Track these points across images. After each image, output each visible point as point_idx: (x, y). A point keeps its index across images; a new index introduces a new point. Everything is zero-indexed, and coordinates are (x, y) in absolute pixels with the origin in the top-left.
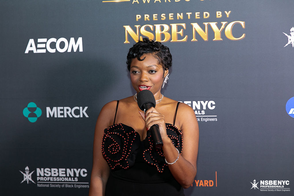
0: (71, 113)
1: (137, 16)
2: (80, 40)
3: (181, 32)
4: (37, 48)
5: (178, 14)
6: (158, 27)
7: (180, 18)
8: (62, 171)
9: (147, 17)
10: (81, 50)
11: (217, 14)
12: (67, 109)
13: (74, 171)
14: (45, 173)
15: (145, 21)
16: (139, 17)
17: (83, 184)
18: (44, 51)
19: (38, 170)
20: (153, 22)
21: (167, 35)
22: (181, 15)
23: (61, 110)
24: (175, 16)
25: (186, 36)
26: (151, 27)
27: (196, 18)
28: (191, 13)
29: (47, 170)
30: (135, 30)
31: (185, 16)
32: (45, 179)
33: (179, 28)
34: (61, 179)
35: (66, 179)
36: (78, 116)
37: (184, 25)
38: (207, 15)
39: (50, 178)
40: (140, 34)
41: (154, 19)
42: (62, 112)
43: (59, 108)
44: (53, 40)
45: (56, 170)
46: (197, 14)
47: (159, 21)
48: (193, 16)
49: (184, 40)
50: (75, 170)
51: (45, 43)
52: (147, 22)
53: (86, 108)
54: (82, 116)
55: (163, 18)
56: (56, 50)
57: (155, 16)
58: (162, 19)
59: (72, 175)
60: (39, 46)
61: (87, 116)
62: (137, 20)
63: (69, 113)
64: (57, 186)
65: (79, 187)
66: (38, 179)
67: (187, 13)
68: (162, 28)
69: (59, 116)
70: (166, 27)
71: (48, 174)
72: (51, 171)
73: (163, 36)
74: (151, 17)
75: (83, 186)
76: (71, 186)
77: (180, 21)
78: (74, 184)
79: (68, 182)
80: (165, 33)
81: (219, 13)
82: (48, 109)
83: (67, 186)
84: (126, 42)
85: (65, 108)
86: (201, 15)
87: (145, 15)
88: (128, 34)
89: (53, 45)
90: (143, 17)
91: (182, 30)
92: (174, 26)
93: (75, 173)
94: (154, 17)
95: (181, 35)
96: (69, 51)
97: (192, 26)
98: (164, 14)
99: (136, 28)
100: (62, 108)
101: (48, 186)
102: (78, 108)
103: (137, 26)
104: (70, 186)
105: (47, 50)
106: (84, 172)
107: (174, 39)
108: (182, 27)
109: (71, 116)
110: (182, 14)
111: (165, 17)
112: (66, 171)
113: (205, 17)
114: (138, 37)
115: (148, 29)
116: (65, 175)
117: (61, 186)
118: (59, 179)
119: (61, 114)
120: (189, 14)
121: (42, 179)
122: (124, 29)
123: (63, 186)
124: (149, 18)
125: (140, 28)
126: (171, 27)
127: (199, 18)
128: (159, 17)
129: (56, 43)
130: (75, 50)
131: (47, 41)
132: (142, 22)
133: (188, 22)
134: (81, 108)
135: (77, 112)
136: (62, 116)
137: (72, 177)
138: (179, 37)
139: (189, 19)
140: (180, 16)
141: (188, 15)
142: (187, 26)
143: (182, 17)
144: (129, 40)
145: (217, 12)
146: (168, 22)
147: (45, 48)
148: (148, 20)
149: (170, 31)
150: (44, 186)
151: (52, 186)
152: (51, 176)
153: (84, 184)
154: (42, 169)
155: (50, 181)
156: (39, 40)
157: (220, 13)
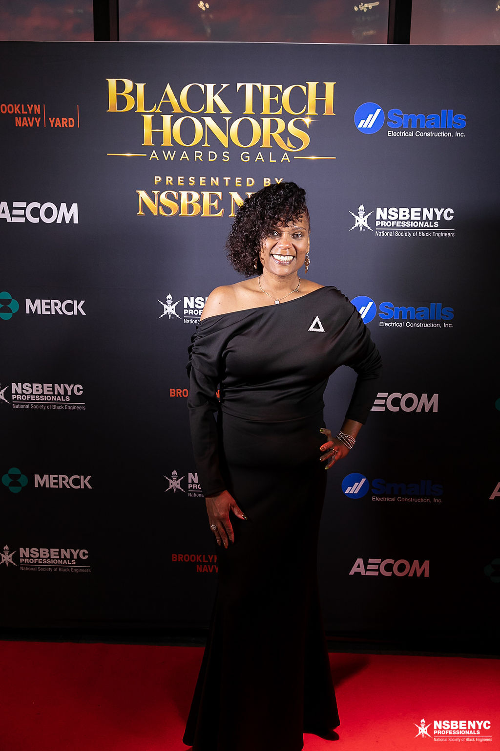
0: (61, 309)
1: (156, 177)
2: (75, 207)
3: (215, 204)
4: (12, 216)
5: (212, 179)
6: (184, 194)
7: (214, 183)
8: (47, 387)
9: (169, 180)
10: (76, 221)
11: (265, 182)
12: (55, 303)
13: (65, 388)
14: (24, 389)
15: (167, 185)
16: (158, 179)
17: (77, 405)
18: (22, 220)
19: (14, 385)
20: (178, 189)
21: (197, 207)
22: (216, 180)
23: (46, 304)
24: (208, 181)
25: (222, 209)
26: (175, 193)
27: (237, 185)
28: (229, 178)
29: (27, 386)
30: (152, 197)
31: (222, 182)
32: (24, 398)
33: (213, 198)
34: (46, 398)
35: (54, 398)
36: (71, 313)
37: (219, 194)
38: (250, 182)
39: (31, 397)
40: (160, 204)
41: (179, 184)
42: (48, 307)
43: (44, 301)
44: (36, 205)
45: (40, 385)
46: (238, 180)
47: (187, 187)
48: (232, 182)
49: (220, 214)
50: (66, 386)
51: (24, 209)
52: (169, 187)
53: (82, 302)
54: (76, 313)
55: (192, 183)
56: (40, 219)
57: (180, 179)
58: (190, 183)
59: (62, 393)
60: (15, 212)
61: (83, 313)
62: (156, 183)
63: (58, 308)
64: (40, 407)
65: (72, 408)
66: (14, 397)
67: (224, 178)
68: (190, 197)
69: (44, 312)
70: (196, 196)
71: (27, 391)
72: (32, 388)
73: (190, 208)
74: (175, 181)
75: (77, 408)
76: (60, 407)
77: (215, 188)
78: (64, 405)
79: (56, 401)
80: (193, 204)
81: (267, 181)
82: (28, 302)
83: (54, 407)
84: (140, 213)
85: (53, 302)
86: (243, 182)
87: (167, 177)
88: (143, 203)
89: (35, 212)
90: (164, 180)
91: (216, 200)
92: (206, 195)
93: (66, 390)
94: (179, 181)
95: (215, 208)
96: (59, 221)
97: (230, 196)
98: (193, 178)
99: (154, 194)
100: (48, 301)
101: (28, 407)
102: (71, 302)
103: (156, 192)
104: (58, 408)
105: (26, 219)
106: (78, 388)
107: (206, 213)
108: (217, 197)
109: (61, 313)
110: (217, 178)
111: (194, 182)
112: (53, 388)
113: (248, 185)
114: (156, 207)
115: (170, 197)
116: (51, 393)
117: (46, 408)
118: (44, 397)
119: (47, 310)
120: (227, 179)
121: (19, 397)
122: (138, 195)
123: (49, 407)
124: (172, 182)
125: (159, 195)
126: (201, 196)
127: (240, 185)
128: (186, 181)
129: (40, 209)
130: (67, 222)
131: (27, 206)
132: (162, 187)
133: (226, 191)
134: (75, 302)
135: (70, 307)
136: (49, 313)
137: (62, 395)
138: (213, 210)
139: (227, 186)
140: (214, 181)
141: (225, 180)
142: (223, 195)
143: (217, 184)
144: (143, 211)
145: (265, 179)
146: (199, 189)
147: (24, 216)
148: (171, 184)
149: (200, 202)
150: (23, 407)
151: (33, 407)
152: (32, 394)
153: (79, 405)
154: (20, 384)
155: (30, 400)
156: (15, 204)
157: (269, 180)
